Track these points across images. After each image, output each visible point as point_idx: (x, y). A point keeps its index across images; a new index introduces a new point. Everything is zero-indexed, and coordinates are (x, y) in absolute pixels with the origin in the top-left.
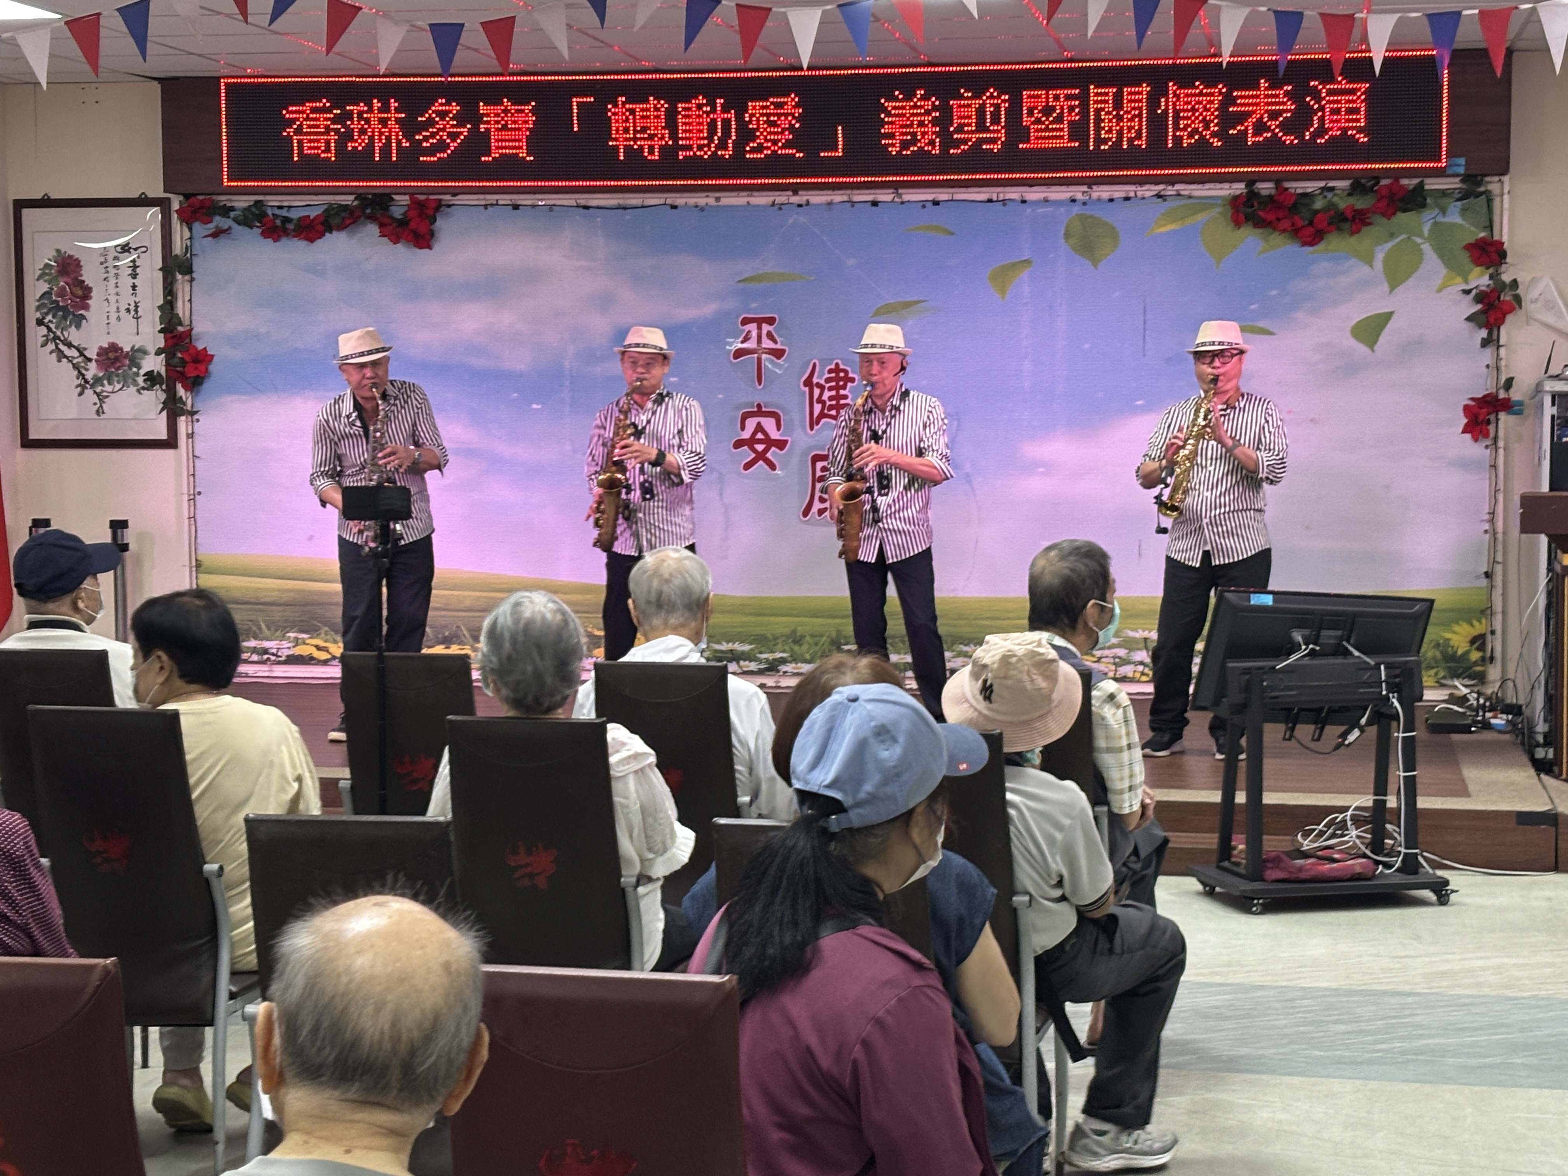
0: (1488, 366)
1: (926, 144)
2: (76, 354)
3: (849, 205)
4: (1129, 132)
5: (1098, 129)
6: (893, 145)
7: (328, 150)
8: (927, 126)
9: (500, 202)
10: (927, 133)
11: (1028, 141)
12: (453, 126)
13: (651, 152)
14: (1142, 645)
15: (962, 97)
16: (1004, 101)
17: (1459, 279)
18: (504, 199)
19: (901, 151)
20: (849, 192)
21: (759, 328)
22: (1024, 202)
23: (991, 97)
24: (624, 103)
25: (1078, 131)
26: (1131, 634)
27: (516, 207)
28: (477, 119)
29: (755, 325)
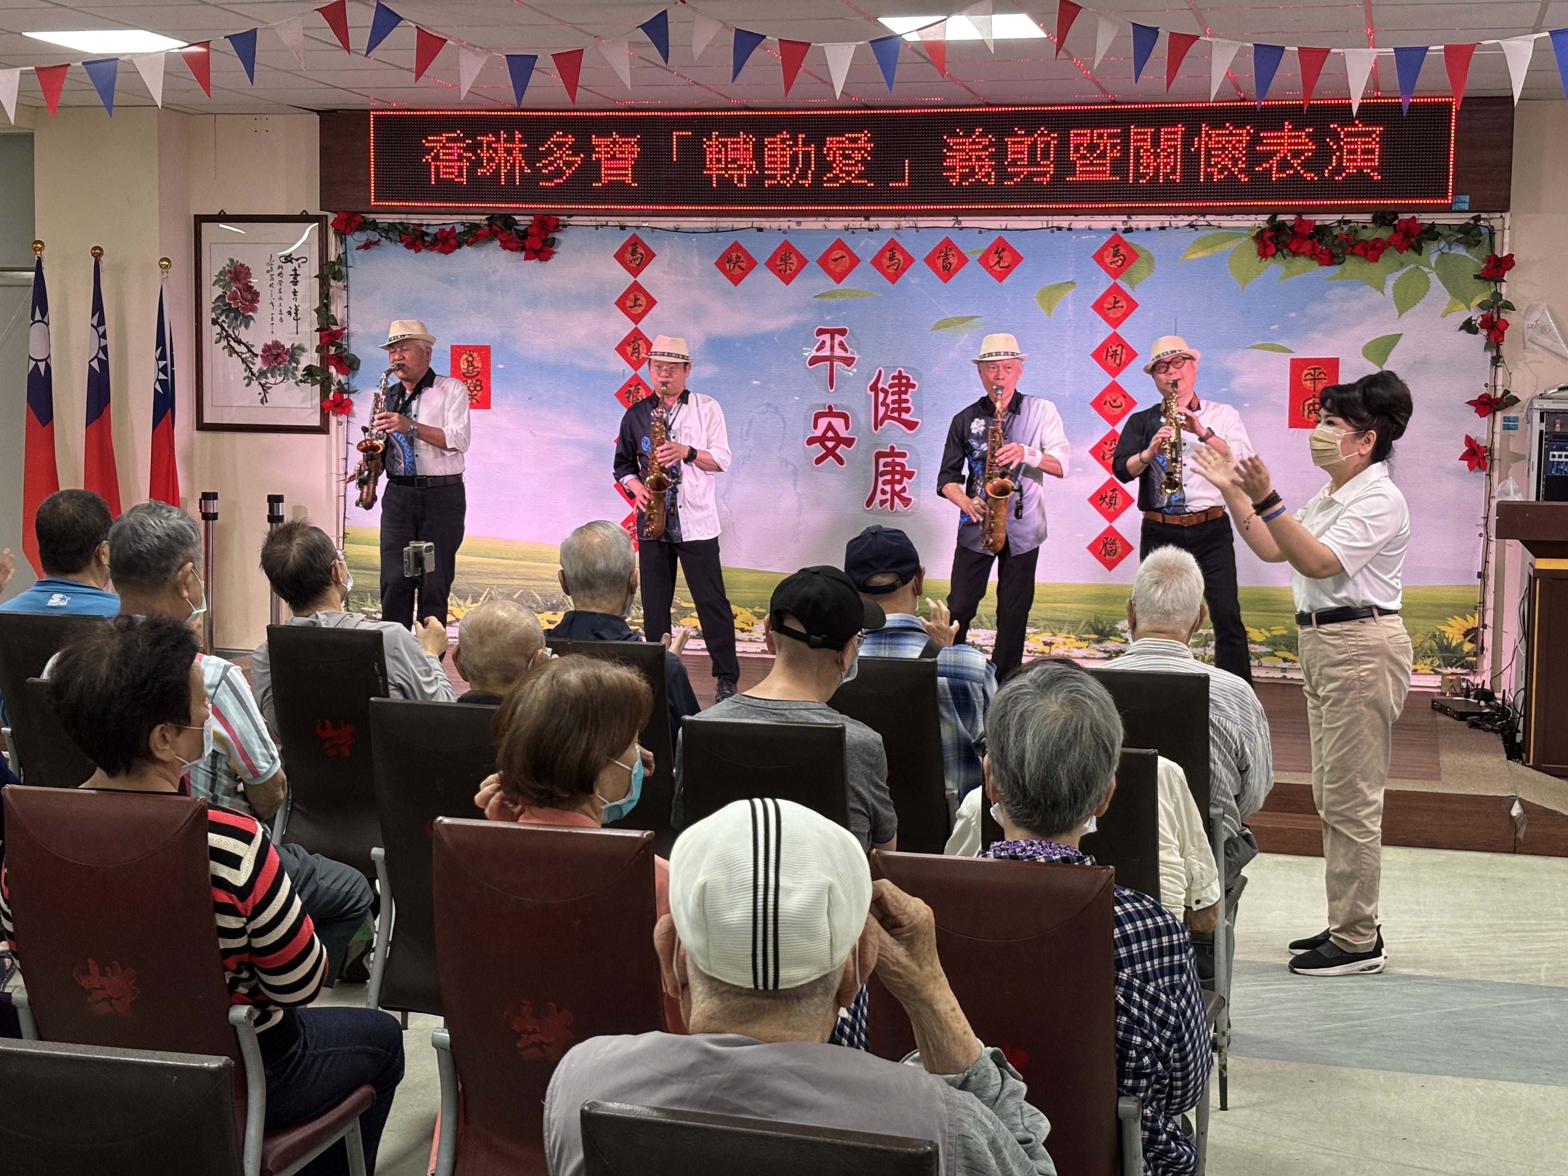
0: (1486, 385)
1: (983, 176)
2: (246, 350)
3: (914, 230)
4: (1165, 168)
5: (1137, 164)
6: (954, 177)
7: (460, 175)
8: (983, 160)
9: (609, 223)
10: (983, 166)
11: (1075, 175)
12: (568, 155)
13: (740, 180)
15: (1017, 135)
16: (1053, 138)
17: (1463, 306)
18: (614, 221)
19: (960, 182)
20: (915, 218)
21: (832, 338)
22: (1070, 229)
23: (1042, 135)
24: (717, 137)
25: (1119, 167)
27: (623, 228)
28: (590, 149)
29: (828, 336)
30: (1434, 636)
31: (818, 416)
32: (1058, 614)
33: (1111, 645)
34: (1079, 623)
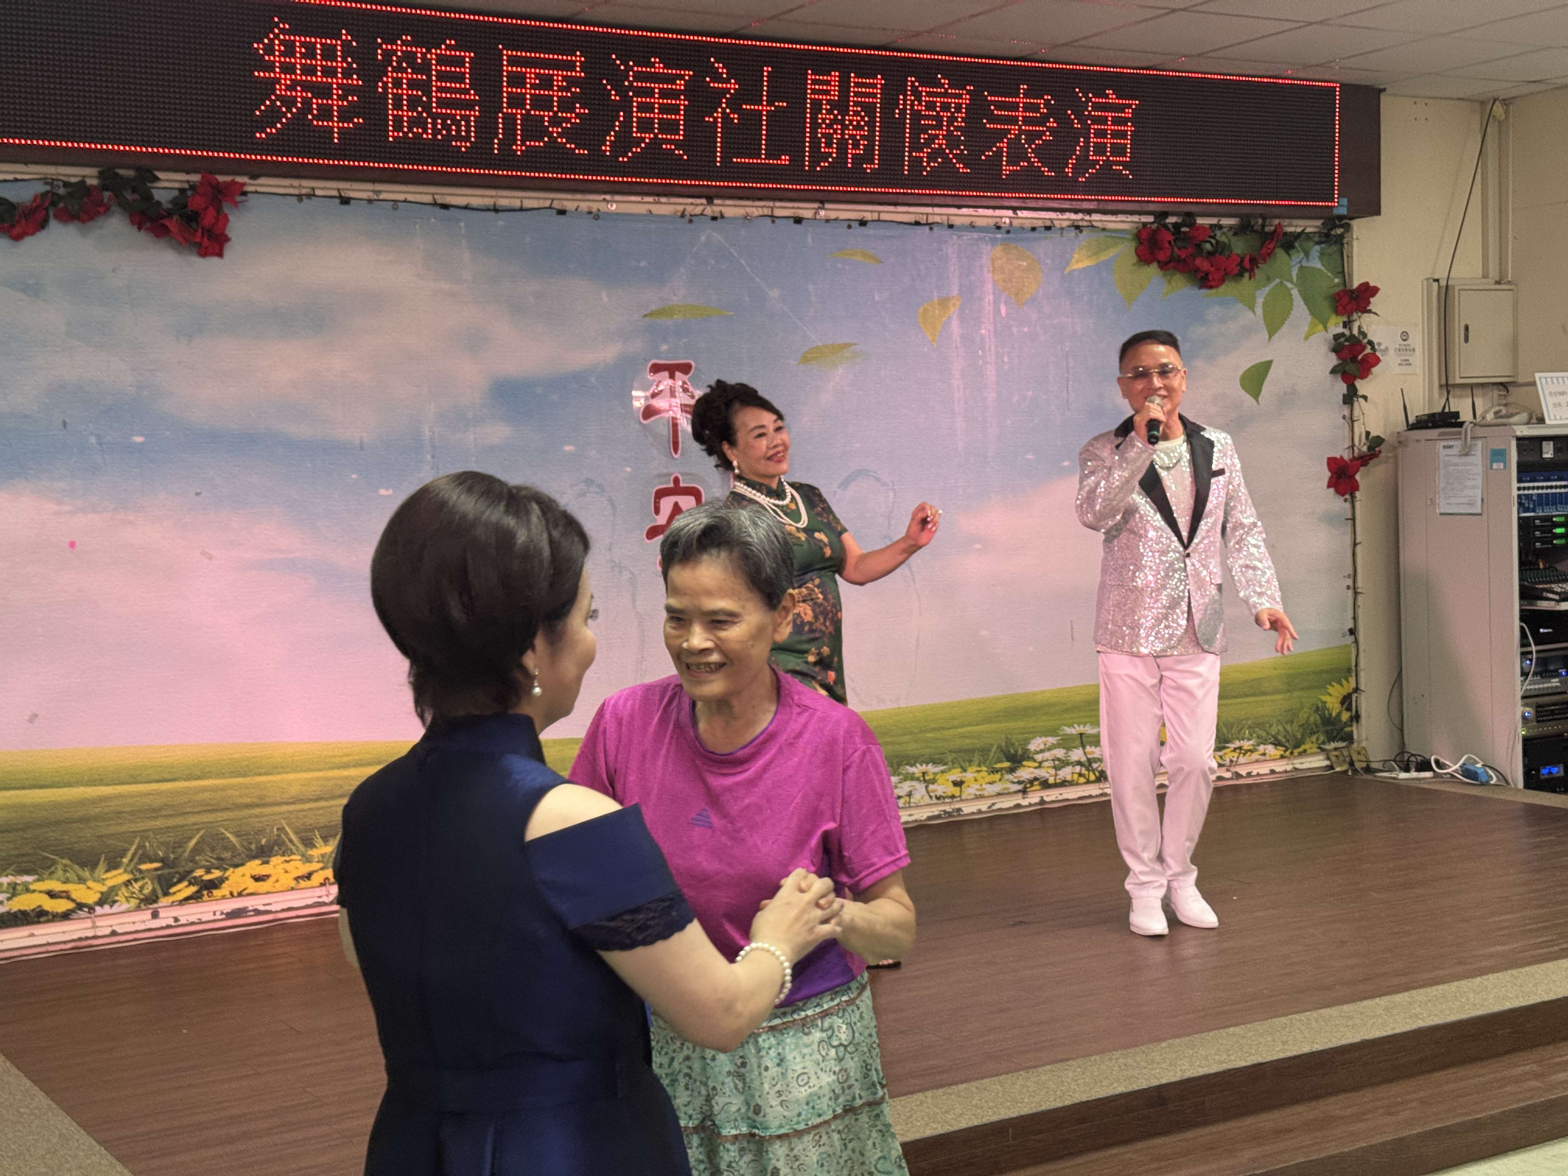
0: (1344, 417)
3: (769, 220)
9: (318, 192)
14: (1078, 742)
17: (1321, 327)
18: (328, 187)
20: (771, 204)
21: (672, 376)
22: (951, 226)
26: (1069, 730)
27: (345, 201)
29: (666, 374)
30: (1318, 708)
31: (661, 494)
32: (967, 741)
33: (1026, 773)
34: (990, 750)
